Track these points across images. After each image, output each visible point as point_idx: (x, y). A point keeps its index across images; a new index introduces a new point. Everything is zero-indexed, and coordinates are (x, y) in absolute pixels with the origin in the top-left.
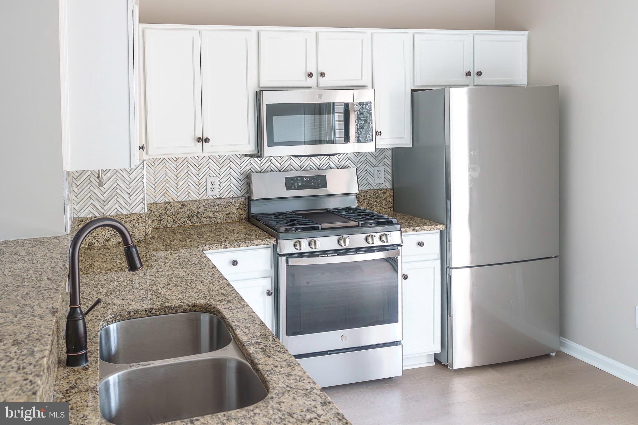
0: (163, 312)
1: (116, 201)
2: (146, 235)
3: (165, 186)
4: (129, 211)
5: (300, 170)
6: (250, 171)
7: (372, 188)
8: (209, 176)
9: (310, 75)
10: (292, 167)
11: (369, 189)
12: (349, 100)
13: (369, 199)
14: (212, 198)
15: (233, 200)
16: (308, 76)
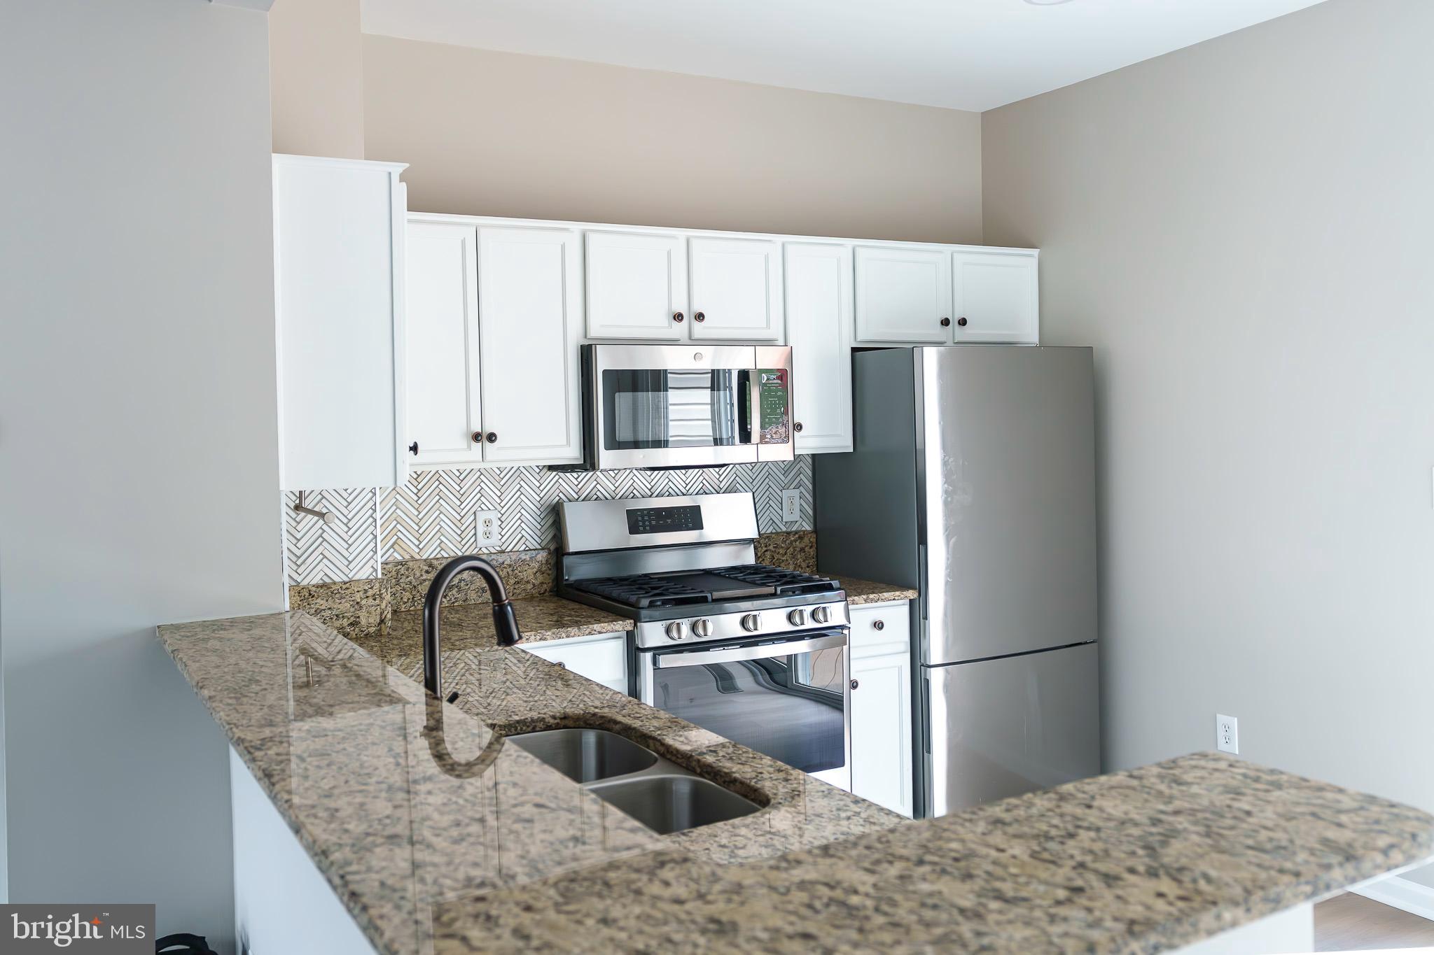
0: (513, 729)
1: (321, 556)
2: (382, 621)
3: (395, 530)
4: (347, 576)
5: (650, 496)
6: (557, 498)
7: (779, 531)
8: (480, 509)
9: (678, 317)
10: (635, 491)
11: (774, 531)
12: (747, 365)
13: (773, 549)
14: (488, 552)
15: (528, 556)
16: (675, 319)
